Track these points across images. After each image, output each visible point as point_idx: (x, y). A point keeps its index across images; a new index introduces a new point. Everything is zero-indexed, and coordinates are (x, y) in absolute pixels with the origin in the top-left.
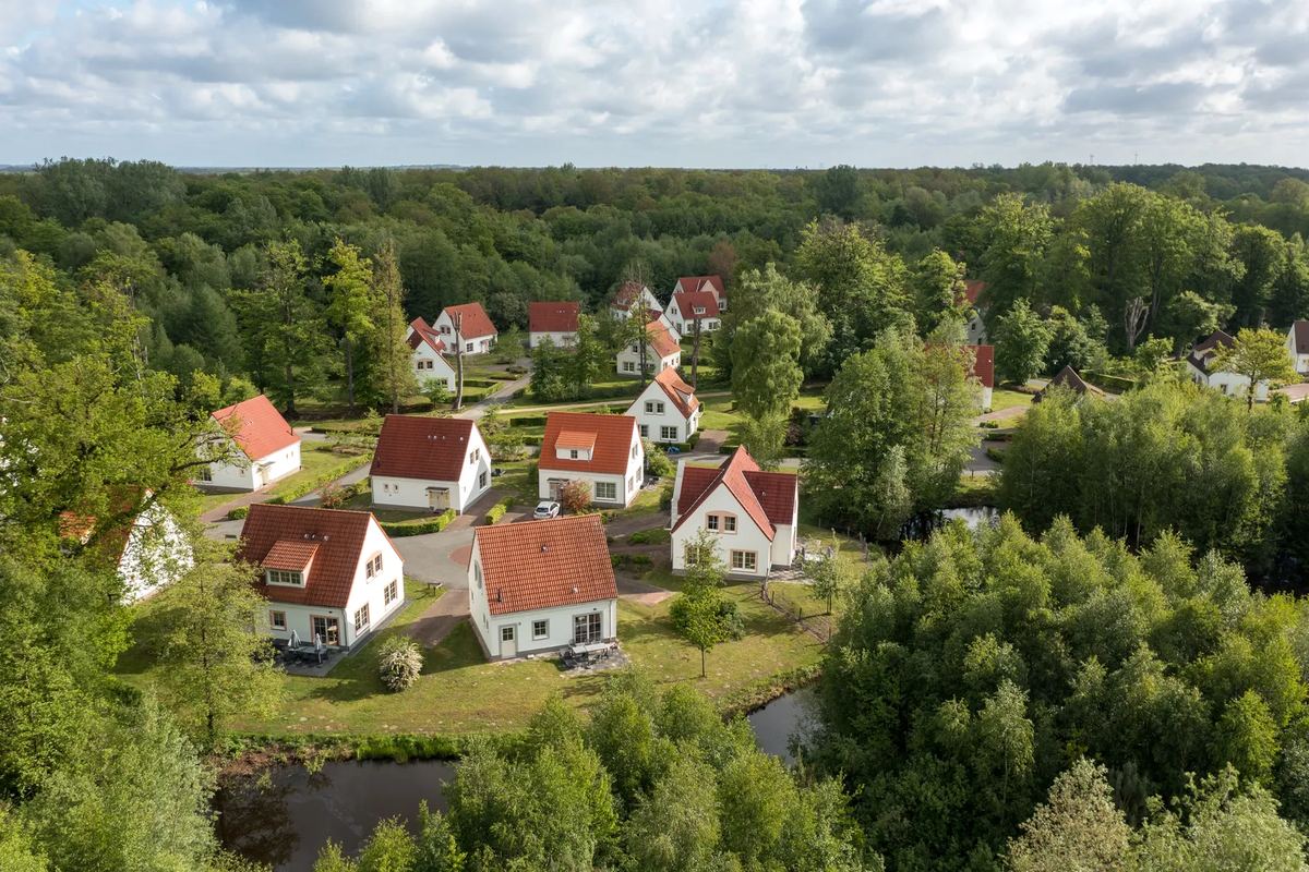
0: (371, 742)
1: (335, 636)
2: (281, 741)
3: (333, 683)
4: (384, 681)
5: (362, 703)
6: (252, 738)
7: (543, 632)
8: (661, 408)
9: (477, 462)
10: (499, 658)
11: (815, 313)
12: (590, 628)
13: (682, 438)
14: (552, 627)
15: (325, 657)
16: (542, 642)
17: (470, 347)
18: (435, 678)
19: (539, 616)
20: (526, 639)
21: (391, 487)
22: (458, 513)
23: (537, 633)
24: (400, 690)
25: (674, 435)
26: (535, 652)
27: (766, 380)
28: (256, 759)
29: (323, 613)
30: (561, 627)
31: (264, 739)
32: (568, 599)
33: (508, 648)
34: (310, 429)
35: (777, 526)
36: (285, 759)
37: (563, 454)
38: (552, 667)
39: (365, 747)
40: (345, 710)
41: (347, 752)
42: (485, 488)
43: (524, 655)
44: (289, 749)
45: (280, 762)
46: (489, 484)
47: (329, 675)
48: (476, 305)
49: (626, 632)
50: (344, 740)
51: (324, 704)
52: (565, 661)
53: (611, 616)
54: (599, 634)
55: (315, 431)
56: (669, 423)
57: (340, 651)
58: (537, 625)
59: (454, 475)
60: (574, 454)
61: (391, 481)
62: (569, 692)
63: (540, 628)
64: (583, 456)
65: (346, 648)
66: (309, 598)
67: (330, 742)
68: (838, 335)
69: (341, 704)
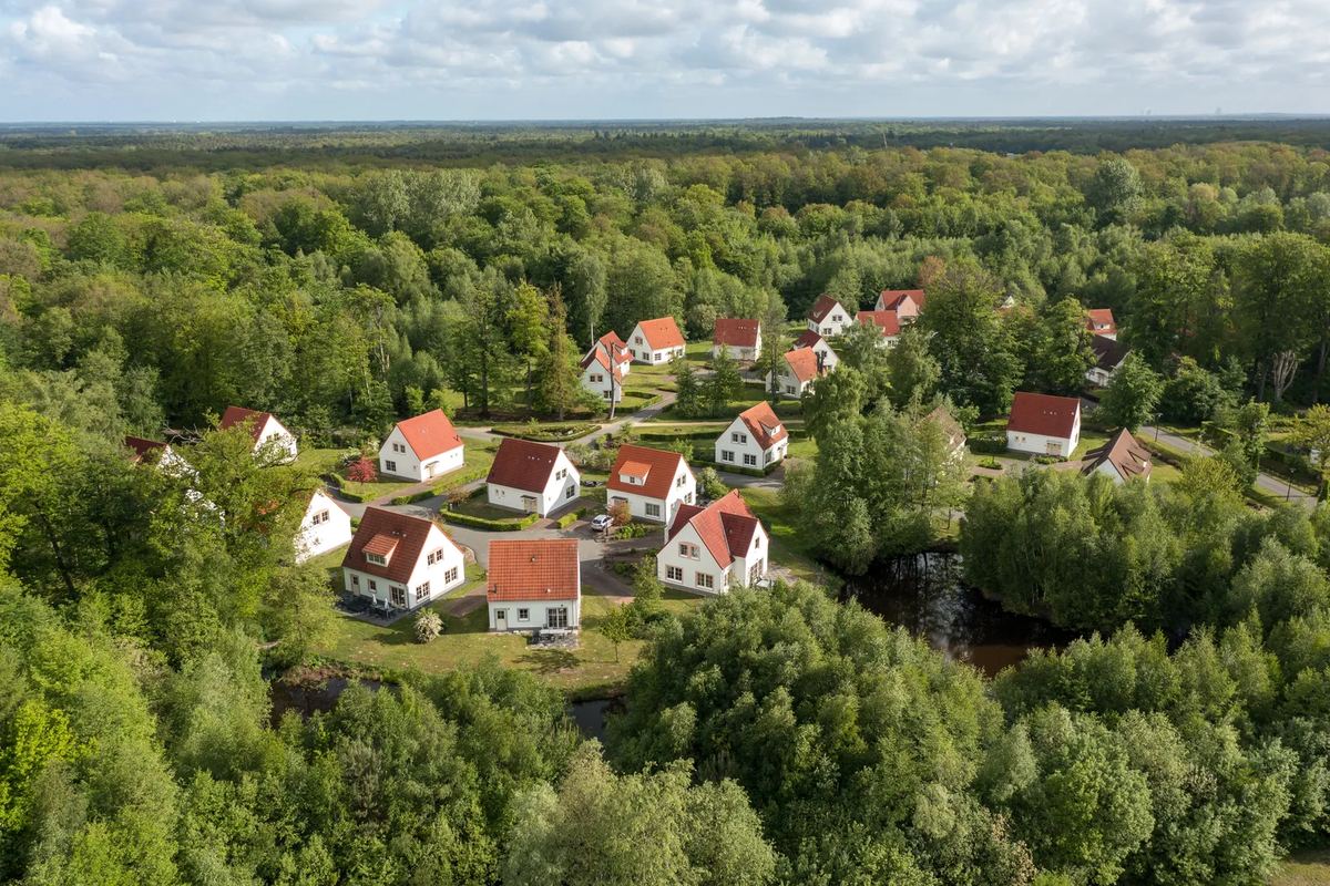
0: (392, 673)
1: (402, 600)
2: (342, 663)
3: (389, 631)
4: (416, 637)
5: (399, 647)
6: (327, 659)
7: (526, 616)
8: (744, 439)
9: (563, 480)
10: (495, 630)
11: (926, 356)
12: (557, 618)
13: (760, 465)
14: (531, 613)
15: (392, 613)
16: (524, 623)
17: (658, 357)
18: (449, 637)
19: (523, 606)
20: (513, 620)
21: (500, 492)
22: (541, 516)
23: (522, 616)
24: (425, 642)
25: (754, 462)
26: (519, 629)
27: (826, 424)
28: (326, 672)
29: (396, 585)
30: (538, 614)
31: (333, 660)
32: (542, 596)
33: (501, 624)
34: (490, 429)
35: (736, 558)
36: (340, 674)
37: (625, 479)
38: (525, 640)
39: (387, 675)
40: (388, 650)
41: (376, 676)
42: (572, 498)
43: (511, 630)
44: (346, 669)
45: (337, 676)
46: (578, 494)
47: (389, 627)
48: (670, 318)
49: (588, 623)
50: (377, 669)
51: (377, 645)
52: (534, 638)
53: (575, 612)
54: (565, 623)
55: (493, 432)
56: (751, 452)
57: (405, 611)
58: (521, 611)
59: (540, 489)
60: (632, 480)
61: (501, 488)
62: (526, 658)
63: (524, 613)
64: (638, 482)
65: (408, 610)
66: (389, 574)
67: (368, 669)
68: (946, 374)
69: (387, 646)
